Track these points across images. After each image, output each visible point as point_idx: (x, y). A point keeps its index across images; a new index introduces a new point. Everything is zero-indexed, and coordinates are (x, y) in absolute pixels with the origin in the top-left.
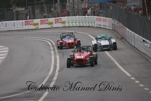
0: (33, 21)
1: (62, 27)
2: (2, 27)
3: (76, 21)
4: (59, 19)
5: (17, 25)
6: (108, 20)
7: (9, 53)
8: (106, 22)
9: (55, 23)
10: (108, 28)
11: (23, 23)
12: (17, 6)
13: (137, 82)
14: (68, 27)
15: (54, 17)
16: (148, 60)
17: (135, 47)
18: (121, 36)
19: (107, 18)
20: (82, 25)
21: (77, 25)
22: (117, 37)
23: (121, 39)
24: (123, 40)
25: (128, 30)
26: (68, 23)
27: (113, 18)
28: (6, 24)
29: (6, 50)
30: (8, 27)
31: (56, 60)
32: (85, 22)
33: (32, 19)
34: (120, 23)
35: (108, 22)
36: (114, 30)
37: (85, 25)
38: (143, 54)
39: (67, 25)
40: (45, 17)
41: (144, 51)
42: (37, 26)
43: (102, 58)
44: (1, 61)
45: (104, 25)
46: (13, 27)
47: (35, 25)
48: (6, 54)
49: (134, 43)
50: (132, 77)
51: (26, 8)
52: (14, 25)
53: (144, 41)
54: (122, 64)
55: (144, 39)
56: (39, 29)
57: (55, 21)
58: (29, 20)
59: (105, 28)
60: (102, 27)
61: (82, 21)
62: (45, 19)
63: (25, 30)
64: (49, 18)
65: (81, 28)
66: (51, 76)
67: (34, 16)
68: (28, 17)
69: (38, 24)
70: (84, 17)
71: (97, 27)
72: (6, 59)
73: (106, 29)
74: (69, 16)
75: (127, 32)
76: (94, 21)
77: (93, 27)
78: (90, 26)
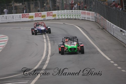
0: (28, 14)
1: (53, 19)
2: (3, 19)
3: (64, 15)
4: (51, 12)
5: (16, 18)
6: (92, 13)
7: (9, 41)
8: (90, 15)
9: (47, 16)
10: (91, 20)
11: (20, 16)
12: (15, 2)
13: (116, 65)
14: (58, 19)
15: (46, 11)
16: (124, 46)
17: (114, 36)
18: (102, 27)
19: (91, 12)
20: (69, 18)
21: (66, 18)
22: (99, 28)
23: (102, 29)
24: (104, 30)
25: (108, 21)
26: (58, 16)
27: (96, 12)
28: (6, 17)
29: (6, 38)
30: (8, 19)
31: (48, 47)
32: (72, 15)
33: (28, 13)
34: (101, 16)
35: (91, 15)
36: (96, 22)
37: (72, 18)
38: (120, 42)
39: (57, 18)
40: (39, 11)
41: (121, 39)
42: (32, 19)
43: (86, 45)
44: (2, 47)
45: (88, 18)
46: (12, 19)
47: (30, 17)
48: (6, 42)
49: (113, 33)
50: (112, 60)
51: (22, 4)
52: (13, 18)
53: (121, 31)
54: (103, 50)
55: (121, 29)
56: (34, 21)
57: (47, 14)
58: (25, 14)
59: (88, 20)
60: (86, 19)
61: (70, 15)
62: (39, 13)
63: (22, 22)
64: (42, 12)
65: (68, 20)
66: (44, 60)
67: (30, 10)
68: (25, 11)
69: (33, 17)
70: (71, 11)
71: (82, 19)
72: (6, 46)
73: (90, 21)
74: (58, 10)
75: (108, 24)
76: (80, 15)
77: (79, 19)
78: (76, 18)
